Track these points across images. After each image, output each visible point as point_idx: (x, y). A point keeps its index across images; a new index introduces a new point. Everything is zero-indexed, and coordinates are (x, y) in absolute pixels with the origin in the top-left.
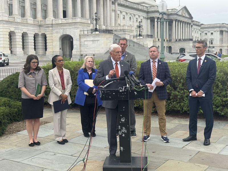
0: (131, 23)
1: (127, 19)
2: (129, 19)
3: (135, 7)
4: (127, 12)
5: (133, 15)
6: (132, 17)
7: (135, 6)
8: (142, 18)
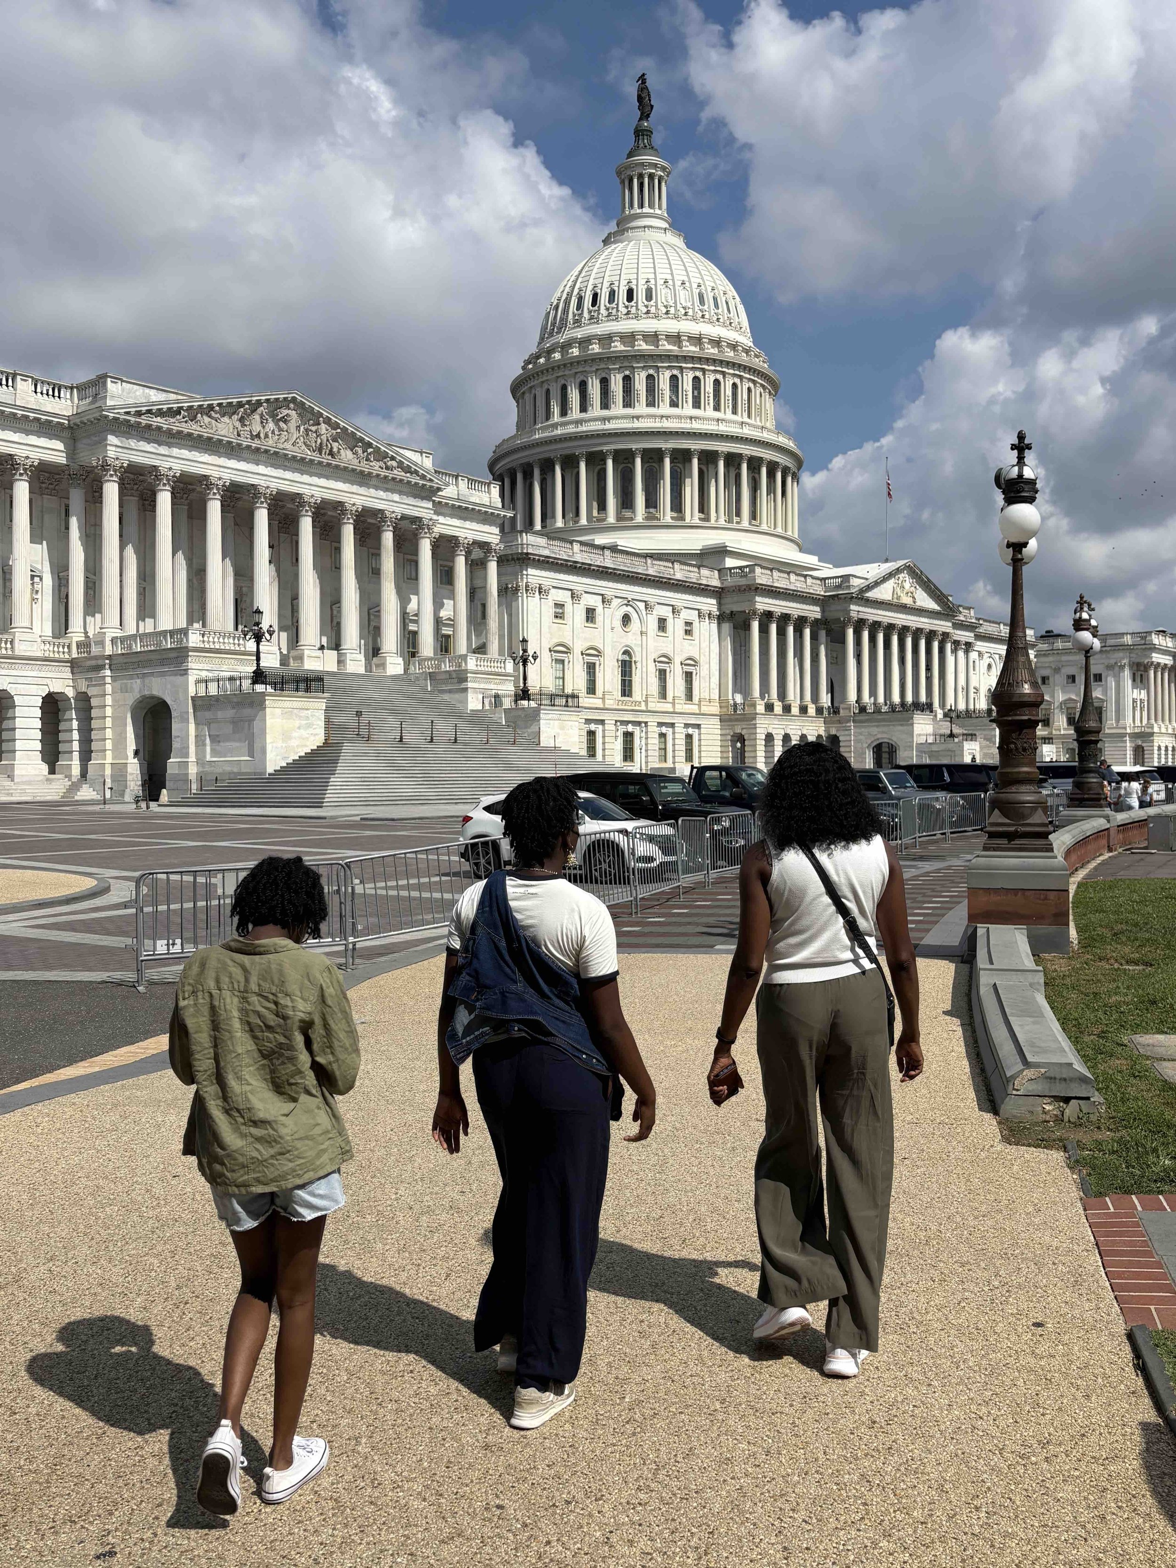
0: (631, 638)
1: (608, 622)
2: (618, 623)
3: (651, 572)
4: (609, 593)
5: (642, 606)
6: (634, 616)
7: (653, 569)
8: (693, 616)
